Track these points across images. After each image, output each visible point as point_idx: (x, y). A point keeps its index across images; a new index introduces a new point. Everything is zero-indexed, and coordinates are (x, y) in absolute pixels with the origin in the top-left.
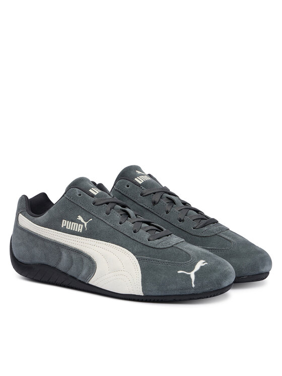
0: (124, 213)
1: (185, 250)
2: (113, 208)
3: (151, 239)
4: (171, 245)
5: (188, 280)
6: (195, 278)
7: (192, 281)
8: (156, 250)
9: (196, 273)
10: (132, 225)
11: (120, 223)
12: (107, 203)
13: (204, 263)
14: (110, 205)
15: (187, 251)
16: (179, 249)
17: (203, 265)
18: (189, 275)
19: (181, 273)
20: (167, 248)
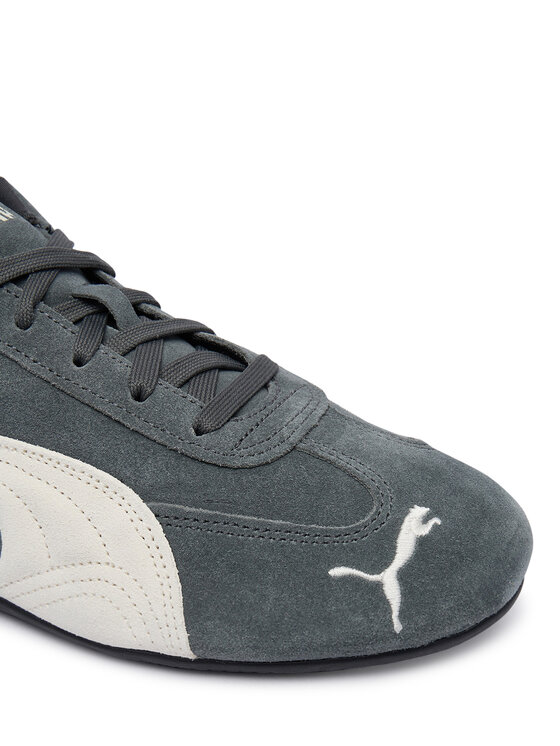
0: (88, 310)
1: (343, 461)
2: (44, 298)
3: (207, 425)
4: (286, 447)
5: (376, 607)
6: (404, 594)
7: (391, 613)
8: (230, 474)
9: (403, 576)
10: (123, 365)
11: (79, 362)
12: (19, 280)
13: (426, 520)
14: (33, 287)
15: (352, 466)
16: (321, 458)
17: (426, 530)
18: (379, 586)
19: (345, 579)
20: (273, 461)
